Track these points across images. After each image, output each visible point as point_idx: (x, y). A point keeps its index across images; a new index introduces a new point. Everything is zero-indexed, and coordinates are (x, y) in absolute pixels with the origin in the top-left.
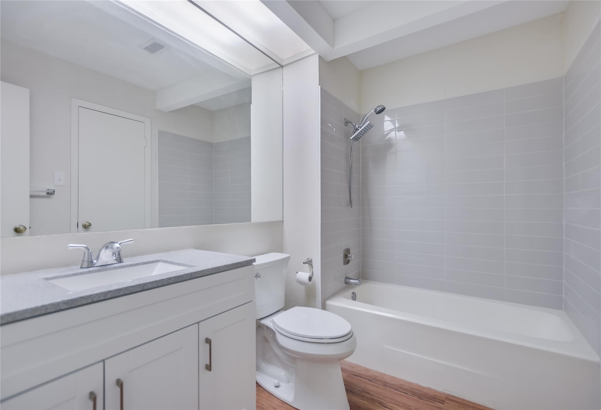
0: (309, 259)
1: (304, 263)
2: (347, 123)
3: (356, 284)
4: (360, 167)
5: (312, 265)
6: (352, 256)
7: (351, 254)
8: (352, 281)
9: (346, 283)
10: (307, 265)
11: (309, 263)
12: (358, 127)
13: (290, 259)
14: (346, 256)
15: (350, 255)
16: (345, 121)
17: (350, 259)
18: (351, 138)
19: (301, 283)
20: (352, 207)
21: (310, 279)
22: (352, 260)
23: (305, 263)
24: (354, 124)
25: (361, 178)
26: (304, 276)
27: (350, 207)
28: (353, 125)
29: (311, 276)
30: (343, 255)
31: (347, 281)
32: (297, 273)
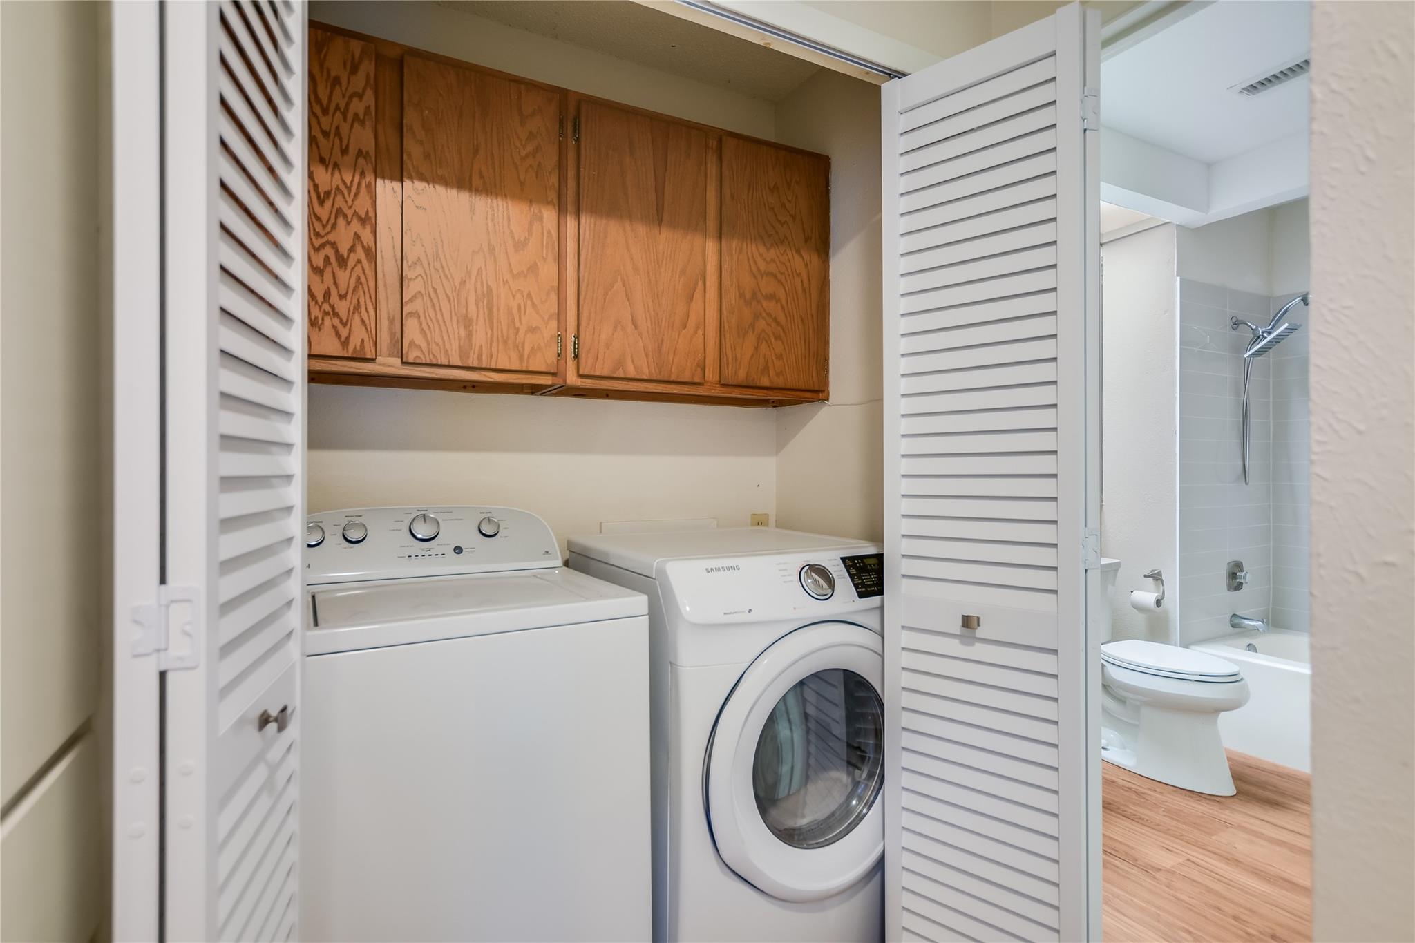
0: (1155, 570)
1: (1145, 576)
2: (1236, 324)
3: (1256, 629)
4: (1269, 402)
5: (1162, 581)
6: (1248, 575)
7: (1245, 572)
8: (1247, 622)
9: (1233, 626)
10: (1151, 579)
11: (1157, 577)
12: (1263, 332)
13: (1120, 567)
14: (1233, 575)
15: (1243, 574)
16: (1234, 320)
17: (1242, 581)
18: (1246, 356)
19: (1140, 608)
20: (1246, 484)
21: (1158, 603)
22: (1246, 583)
23: (1149, 576)
24: (1254, 327)
25: (1271, 424)
26: (1147, 597)
27: (1244, 484)
28: (1251, 328)
29: (1159, 598)
30: (1225, 572)
31: (1235, 622)
32: (1132, 592)
